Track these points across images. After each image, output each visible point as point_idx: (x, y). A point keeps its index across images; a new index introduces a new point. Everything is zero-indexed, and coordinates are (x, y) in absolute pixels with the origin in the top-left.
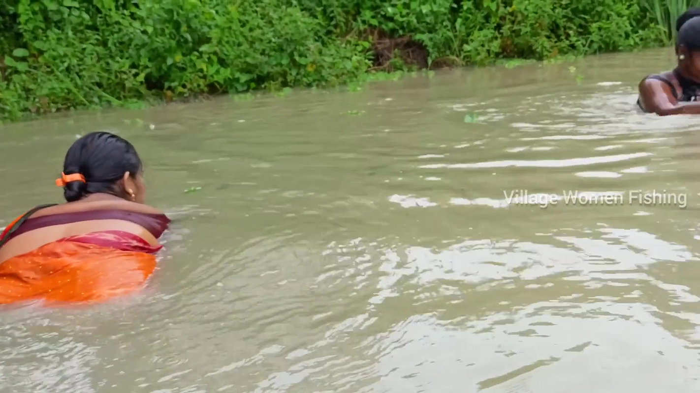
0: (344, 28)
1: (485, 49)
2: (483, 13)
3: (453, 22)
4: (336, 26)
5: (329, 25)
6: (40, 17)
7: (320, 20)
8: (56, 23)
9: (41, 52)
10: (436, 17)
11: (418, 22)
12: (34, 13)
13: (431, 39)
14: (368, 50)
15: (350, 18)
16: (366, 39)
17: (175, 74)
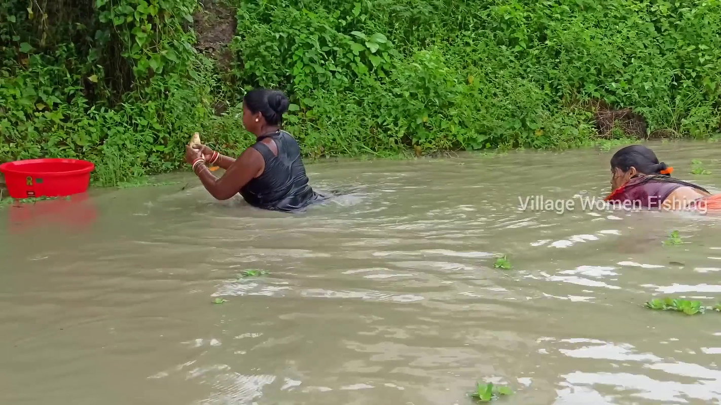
0: (569, 99)
1: (704, 124)
2: (701, 91)
3: (673, 98)
4: (561, 97)
5: (556, 95)
6: (309, 79)
7: (548, 90)
8: (323, 84)
9: (310, 108)
10: (657, 93)
11: (639, 97)
12: (306, 75)
13: (651, 112)
14: (591, 119)
15: (575, 90)
16: (589, 110)
17: (422, 132)
